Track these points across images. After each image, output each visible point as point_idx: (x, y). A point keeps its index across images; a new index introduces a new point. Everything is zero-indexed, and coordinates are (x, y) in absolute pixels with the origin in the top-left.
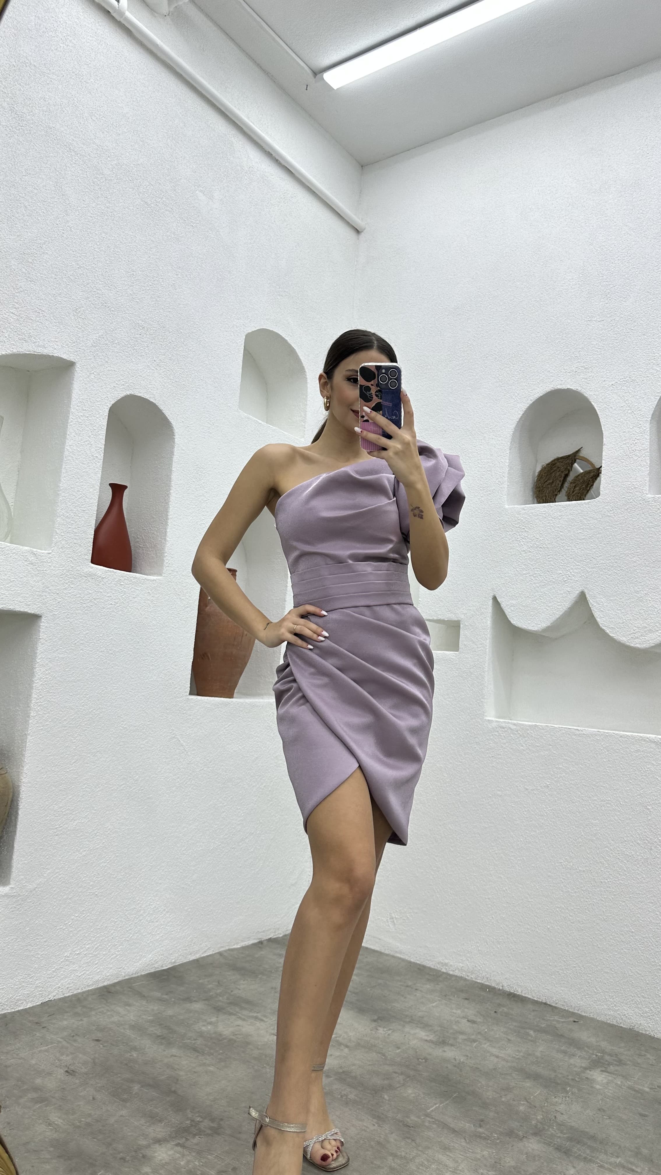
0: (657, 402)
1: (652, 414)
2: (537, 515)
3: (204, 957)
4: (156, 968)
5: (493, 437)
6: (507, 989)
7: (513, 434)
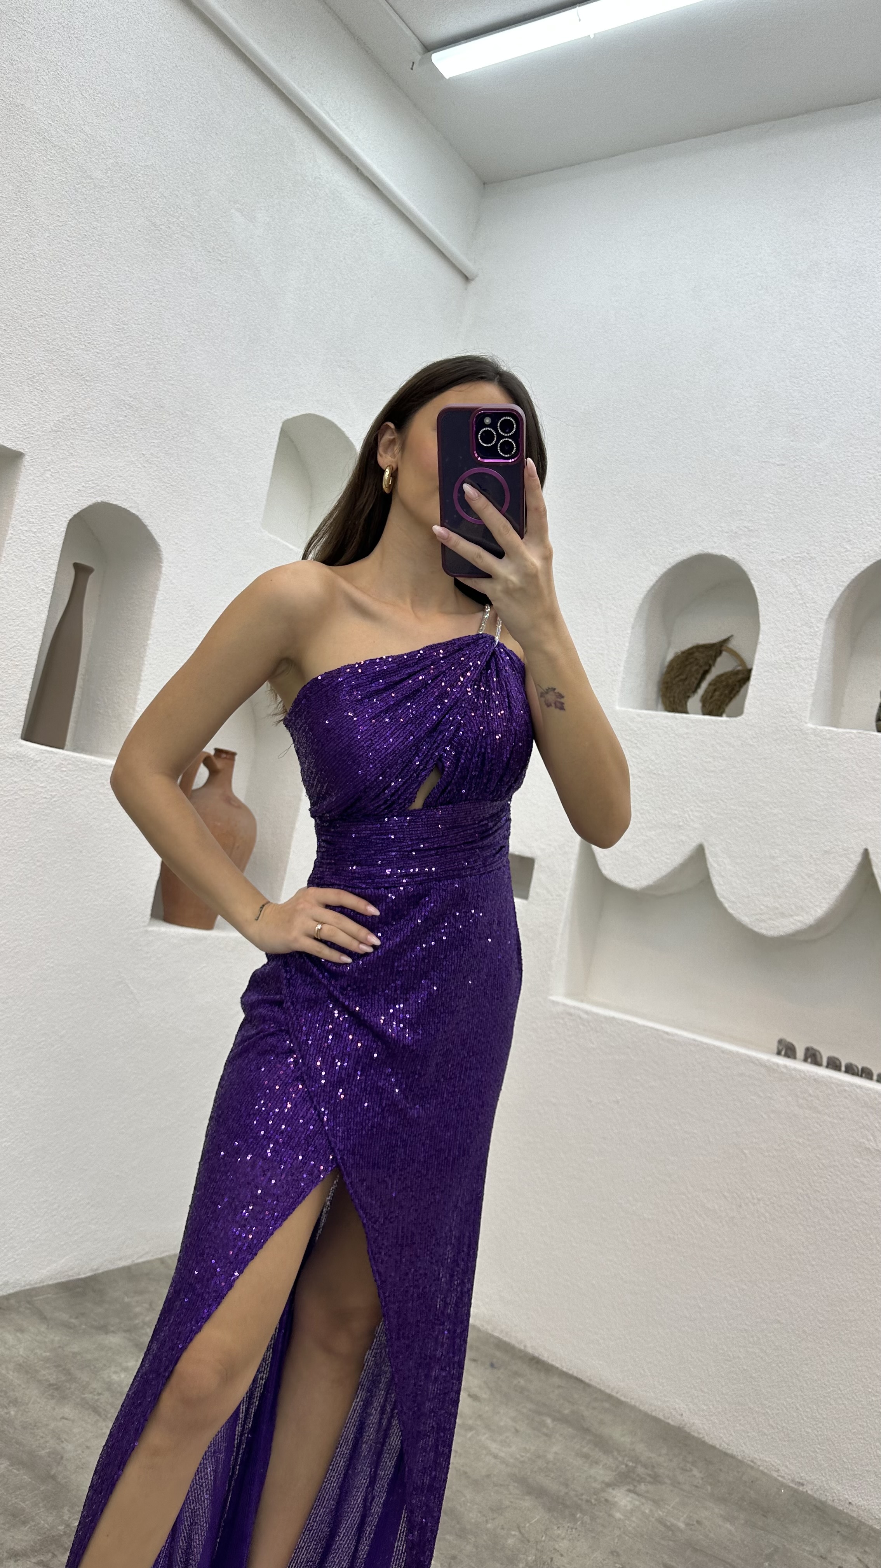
0: (838, 595)
1: (830, 610)
2: (656, 727)
3: (138, 1264)
4: (69, 1276)
5: (613, 607)
6: (530, 1350)
7: (640, 607)
